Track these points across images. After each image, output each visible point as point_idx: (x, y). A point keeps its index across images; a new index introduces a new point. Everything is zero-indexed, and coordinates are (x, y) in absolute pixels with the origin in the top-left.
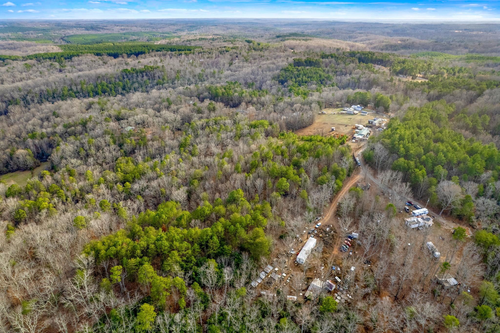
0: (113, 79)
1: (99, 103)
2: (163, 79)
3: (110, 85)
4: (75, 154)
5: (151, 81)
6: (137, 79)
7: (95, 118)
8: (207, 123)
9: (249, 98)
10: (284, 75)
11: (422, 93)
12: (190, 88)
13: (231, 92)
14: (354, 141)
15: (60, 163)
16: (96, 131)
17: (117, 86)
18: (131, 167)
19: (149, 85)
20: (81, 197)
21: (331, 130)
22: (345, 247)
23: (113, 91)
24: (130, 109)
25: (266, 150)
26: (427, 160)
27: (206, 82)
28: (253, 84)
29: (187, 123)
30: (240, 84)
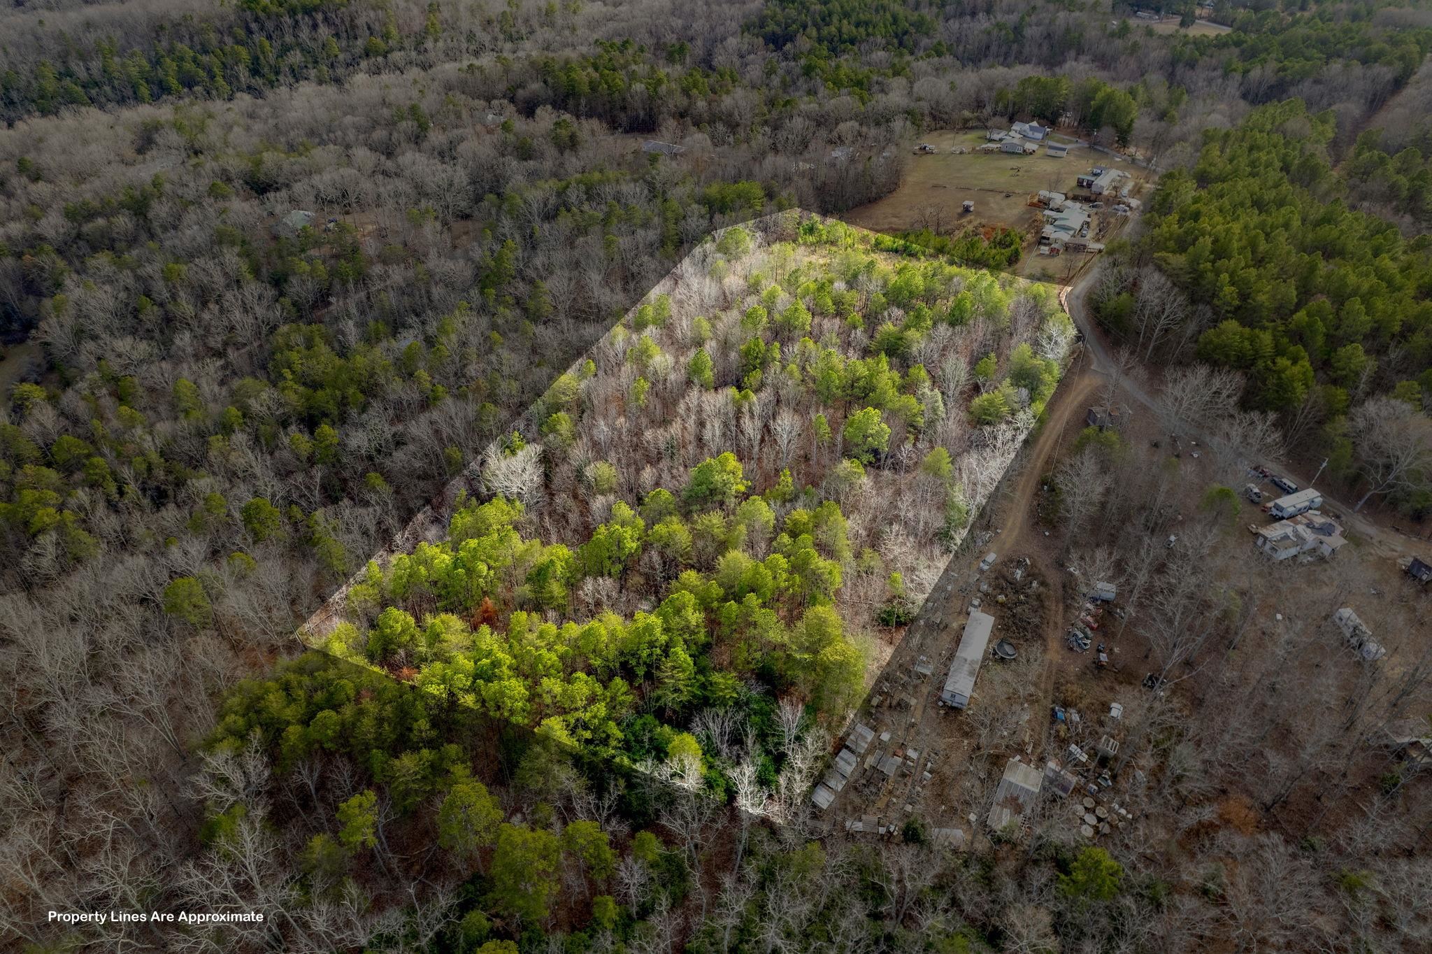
0: (212, 35)
1: (179, 128)
2: (386, 37)
3: (205, 59)
4: (123, 316)
5: (344, 43)
6: (296, 36)
7: (173, 183)
8: (559, 194)
9: (682, 101)
10: (780, 17)
11: (1225, 76)
12: (481, 69)
13: (620, 79)
14: (1045, 249)
15: (76, 353)
16: (188, 232)
17: (230, 61)
18: (324, 360)
19: (341, 57)
20: (171, 478)
21: (960, 210)
22: (1081, 635)
23: (220, 80)
24: (292, 148)
25: (783, 296)
26: (1310, 325)
27: (527, 45)
28: (682, 49)
29: (492, 197)
30: (642, 50)
